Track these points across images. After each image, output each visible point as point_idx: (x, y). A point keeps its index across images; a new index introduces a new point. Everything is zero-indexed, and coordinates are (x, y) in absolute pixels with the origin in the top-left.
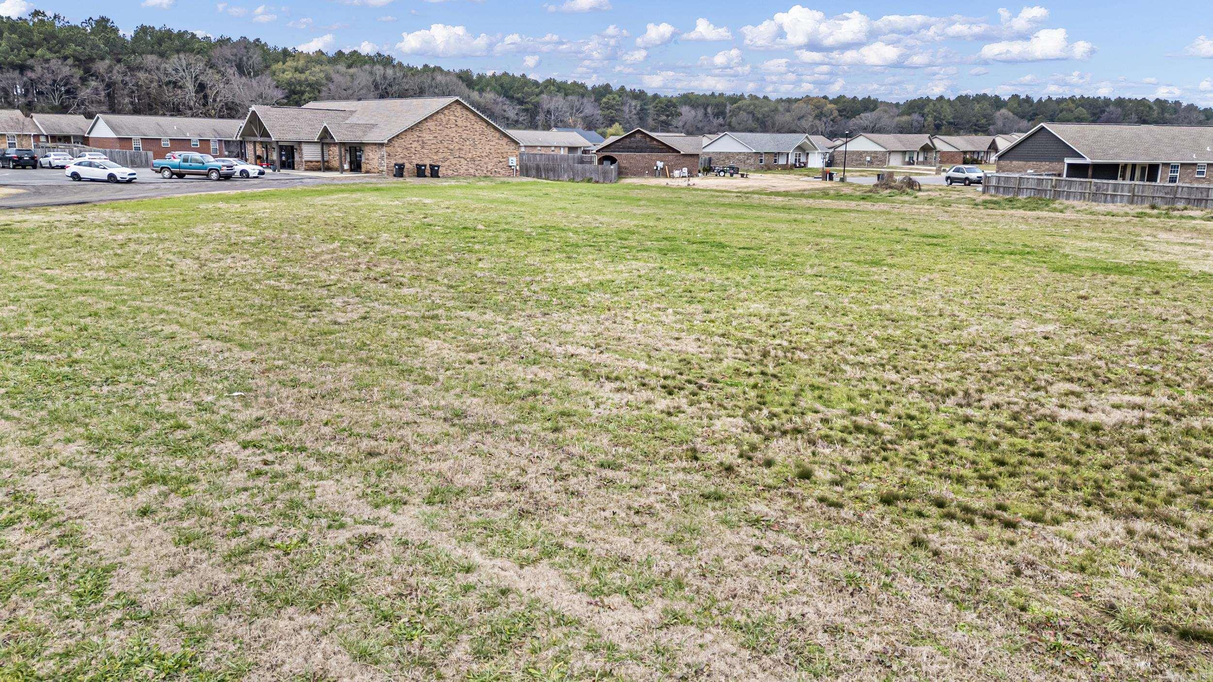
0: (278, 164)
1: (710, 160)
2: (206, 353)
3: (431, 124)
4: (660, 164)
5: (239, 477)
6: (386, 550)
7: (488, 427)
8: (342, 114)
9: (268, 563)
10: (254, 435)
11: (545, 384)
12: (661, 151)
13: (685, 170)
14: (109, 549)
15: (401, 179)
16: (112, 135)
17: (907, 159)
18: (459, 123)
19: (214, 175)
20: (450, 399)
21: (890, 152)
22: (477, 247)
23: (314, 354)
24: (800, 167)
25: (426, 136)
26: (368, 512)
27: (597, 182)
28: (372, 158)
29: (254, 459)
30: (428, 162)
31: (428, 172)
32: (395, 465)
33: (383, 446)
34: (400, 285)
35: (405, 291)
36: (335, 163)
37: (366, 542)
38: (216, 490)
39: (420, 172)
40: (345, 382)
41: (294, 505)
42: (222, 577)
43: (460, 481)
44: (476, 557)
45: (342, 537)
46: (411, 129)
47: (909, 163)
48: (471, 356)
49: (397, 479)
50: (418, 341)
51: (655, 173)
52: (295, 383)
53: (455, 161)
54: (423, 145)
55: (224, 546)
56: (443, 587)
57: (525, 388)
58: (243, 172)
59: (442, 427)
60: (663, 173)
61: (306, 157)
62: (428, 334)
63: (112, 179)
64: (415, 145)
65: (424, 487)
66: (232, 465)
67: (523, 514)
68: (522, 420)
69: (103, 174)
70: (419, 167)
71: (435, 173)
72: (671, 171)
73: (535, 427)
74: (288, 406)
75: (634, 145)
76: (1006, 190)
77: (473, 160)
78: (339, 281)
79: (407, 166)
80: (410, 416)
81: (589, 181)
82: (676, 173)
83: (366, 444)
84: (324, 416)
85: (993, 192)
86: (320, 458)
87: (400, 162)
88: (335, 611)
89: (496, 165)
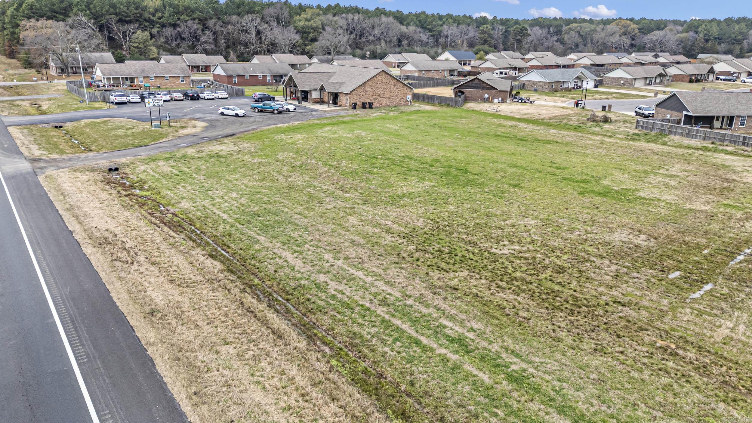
0: (300, 99)
1: (524, 84)
2: (296, 219)
3: (370, 83)
4: (487, 96)
5: (310, 253)
6: (336, 267)
7: (358, 245)
8: (330, 74)
9: (317, 267)
10: (312, 243)
11: (375, 234)
12: (487, 88)
13: (500, 99)
14: (293, 264)
15: (355, 111)
16: (223, 73)
17: (648, 82)
18: (384, 81)
19: (276, 112)
20: (352, 237)
21: (635, 79)
22: (375, 170)
23: (321, 220)
24: (577, 88)
25: (368, 88)
26: (333, 261)
27: (452, 106)
28: (342, 99)
29: (312, 249)
30: (368, 101)
31: (367, 106)
32: (339, 252)
33: (337, 248)
34: (346, 192)
35: (347, 195)
36: (326, 99)
37: (332, 265)
38: (307, 254)
39: (364, 106)
40: (329, 231)
41: (321, 258)
42: (311, 269)
43: (350, 256)
44: (350, 269)
45: (329, 264)
46: (361, 86)
47: (649, 84)
48: (360, 224)
49: (339, 255)
50: (348, 217)
51: (484, 100)
52: (318, 230)
53: (380, 99)
54: (366, 92)
55: (310, 264)
56: (344, 273)
57: (371, 234)
58: (287, 109)
59: (350, 244)
60: (488, 101)
61: (313, 97)
62: (351, 215)
63: (237, 115)
64: (362, 93)
65: (343, 257)
66: (309, 250)
67: (360, 263)
68: (367, 244)
69: (233, 113)
70: (363, 103)
71: (371, 107)
72: (492, 99)
73: (369, 245)
74: (317, 237)
75: (474, 85)
76: (647, 128)
77: (389, 98)
78: (328, 190)
79: (358, 103)
80: (343, 241)
81: (448, 105)
82: (495, 100)
83: (333, 247)
84: (325, 239)
85: (640, 128)
86: (325, 250)
87: (355, 102)
88: (328, 275)
89: (400, 100)
